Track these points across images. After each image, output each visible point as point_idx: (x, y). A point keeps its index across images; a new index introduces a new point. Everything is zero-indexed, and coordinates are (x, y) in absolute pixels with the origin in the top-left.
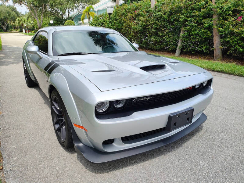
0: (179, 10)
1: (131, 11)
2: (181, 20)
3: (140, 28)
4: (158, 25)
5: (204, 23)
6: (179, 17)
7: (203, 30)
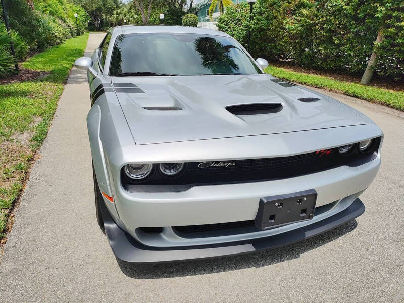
2: (378, 15)
3: (300, 28)
4: (333, 24)
6: (376, 11)
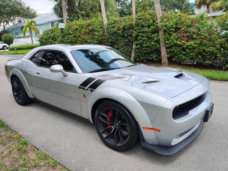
0: (131, 27)
1: (84, 27)
2: (134, 35)
4: (113, 39)
5: (154, 37)
7: (153, 43)
